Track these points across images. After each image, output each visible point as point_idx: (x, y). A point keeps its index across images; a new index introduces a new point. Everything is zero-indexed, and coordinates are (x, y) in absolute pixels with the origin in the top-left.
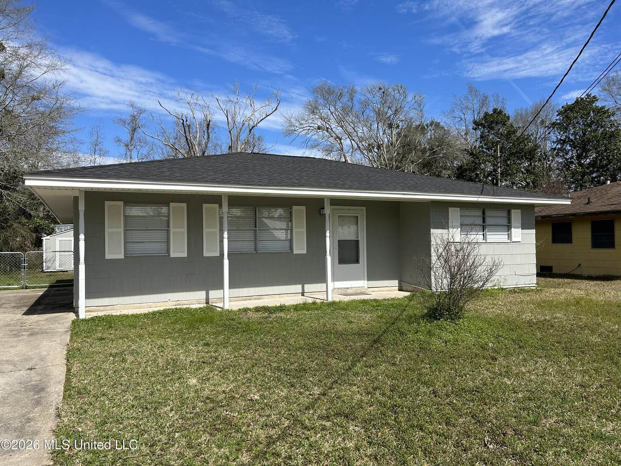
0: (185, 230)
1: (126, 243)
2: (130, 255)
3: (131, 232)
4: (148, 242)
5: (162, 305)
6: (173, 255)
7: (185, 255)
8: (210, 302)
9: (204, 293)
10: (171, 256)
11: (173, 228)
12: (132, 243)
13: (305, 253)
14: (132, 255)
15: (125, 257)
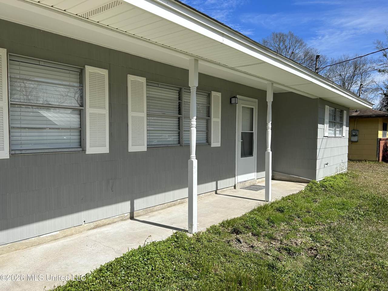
0: (106, 112)
1: (11, 128)
2: (20, 152)
3: (19, 109)
4: (50, 128)
5: (73, 231)
6: (90, 150)
7: (105, 150)
8: (135, 215)
9: (128, 203)
10: (87, 153)
11: (90, 107)
12: (23, 130)
13: (220, 146)
14: (23, 152)
15: (11, 155)
